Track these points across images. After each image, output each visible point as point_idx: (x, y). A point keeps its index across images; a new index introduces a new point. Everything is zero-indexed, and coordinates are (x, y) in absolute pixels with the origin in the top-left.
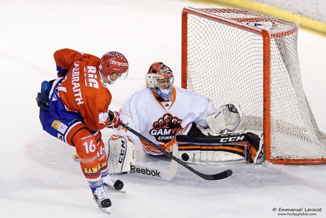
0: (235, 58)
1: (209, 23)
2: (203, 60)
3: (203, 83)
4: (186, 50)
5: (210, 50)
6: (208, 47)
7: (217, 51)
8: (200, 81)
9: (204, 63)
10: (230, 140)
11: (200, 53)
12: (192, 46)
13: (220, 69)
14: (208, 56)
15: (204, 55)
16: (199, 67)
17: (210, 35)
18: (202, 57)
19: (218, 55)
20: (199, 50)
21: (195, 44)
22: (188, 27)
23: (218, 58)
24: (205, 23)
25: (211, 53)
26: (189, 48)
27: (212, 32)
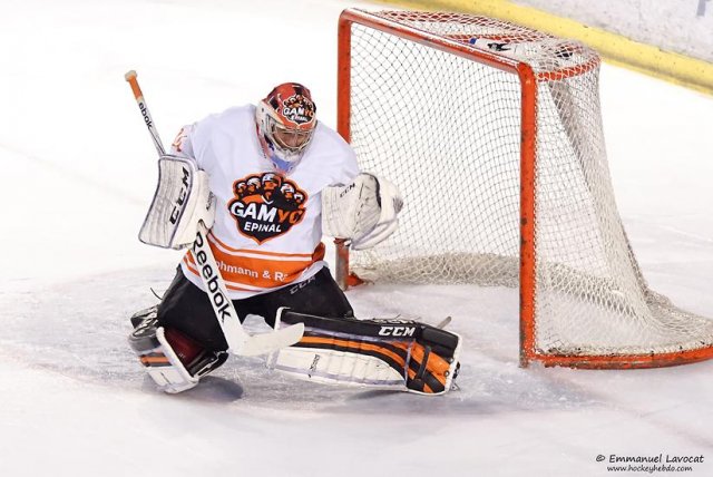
1: (401, 45)
2: (387, 127)
4: (349, 106)
5: (401, 104)
6: (398, 96)
7: (418, 108)
9: (389, 133)
10: (394, 334)
11: (380, 112)
12: (362, 96)
13: (426, 147)
14: (399, 117)
15: (389, 114)
16: (378, 142)
17: (401, 71)
18: (384, 119)
19: (420, 115)
20: (376, 105)
21: (368, 92)
22: (353, 53)
23: (422, 123)
24: (391, 46)
25: (405, 111)
26: (353, 101)
27: (406, 65)
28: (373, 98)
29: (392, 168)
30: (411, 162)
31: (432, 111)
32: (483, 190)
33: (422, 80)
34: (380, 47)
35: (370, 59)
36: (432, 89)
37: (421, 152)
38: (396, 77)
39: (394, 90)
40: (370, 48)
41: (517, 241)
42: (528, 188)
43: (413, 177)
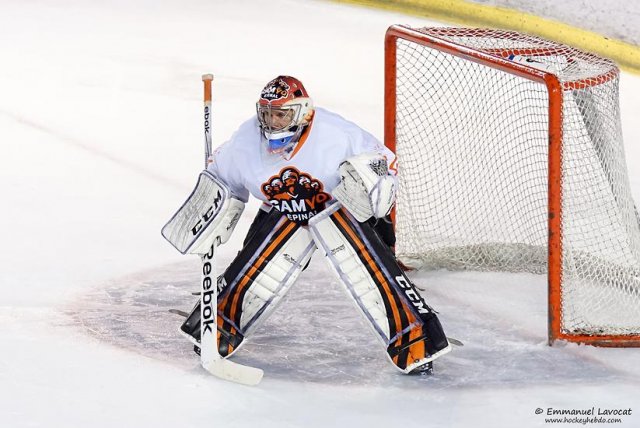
1: (441, 57)
3: (428, 179)
4: (394, 113)
5: (442, 111)
6: (439, 104)
7: (457, 114)
8: (422, 175)
11: (423, 117)
12: (406, 104)
14: (439, 122)
15: (431, 119)
17: (441, 81)
19: (459, 121)
20: (419, 111)
21: (412, 100)
22: (398, 65)
24: (432, 58)
25: (444, 117)
26: (399, 107)
27: (446, 75)
28: (416, 105)
29: (433, 168)
31: (469, 117)
33: (460, 89)
34: (422, 59)
35: (414, 70)
36: (469, 97)
38: (437, 87)
39: (435, 97)
40: (413, 60)
43: (451, 176)
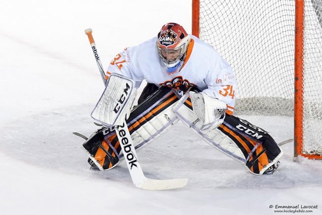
0: (260, 23)
2: (220, 25)
9: (221, 29)
10: (246, 132)
13: (241, 36)
16: (215, 34)
18: (218, 21)
23: (240, 23)
30: (233, 45)
32: (273, 62)
37: (238, 39)
41: (293, 91)
42: (299, 59)
